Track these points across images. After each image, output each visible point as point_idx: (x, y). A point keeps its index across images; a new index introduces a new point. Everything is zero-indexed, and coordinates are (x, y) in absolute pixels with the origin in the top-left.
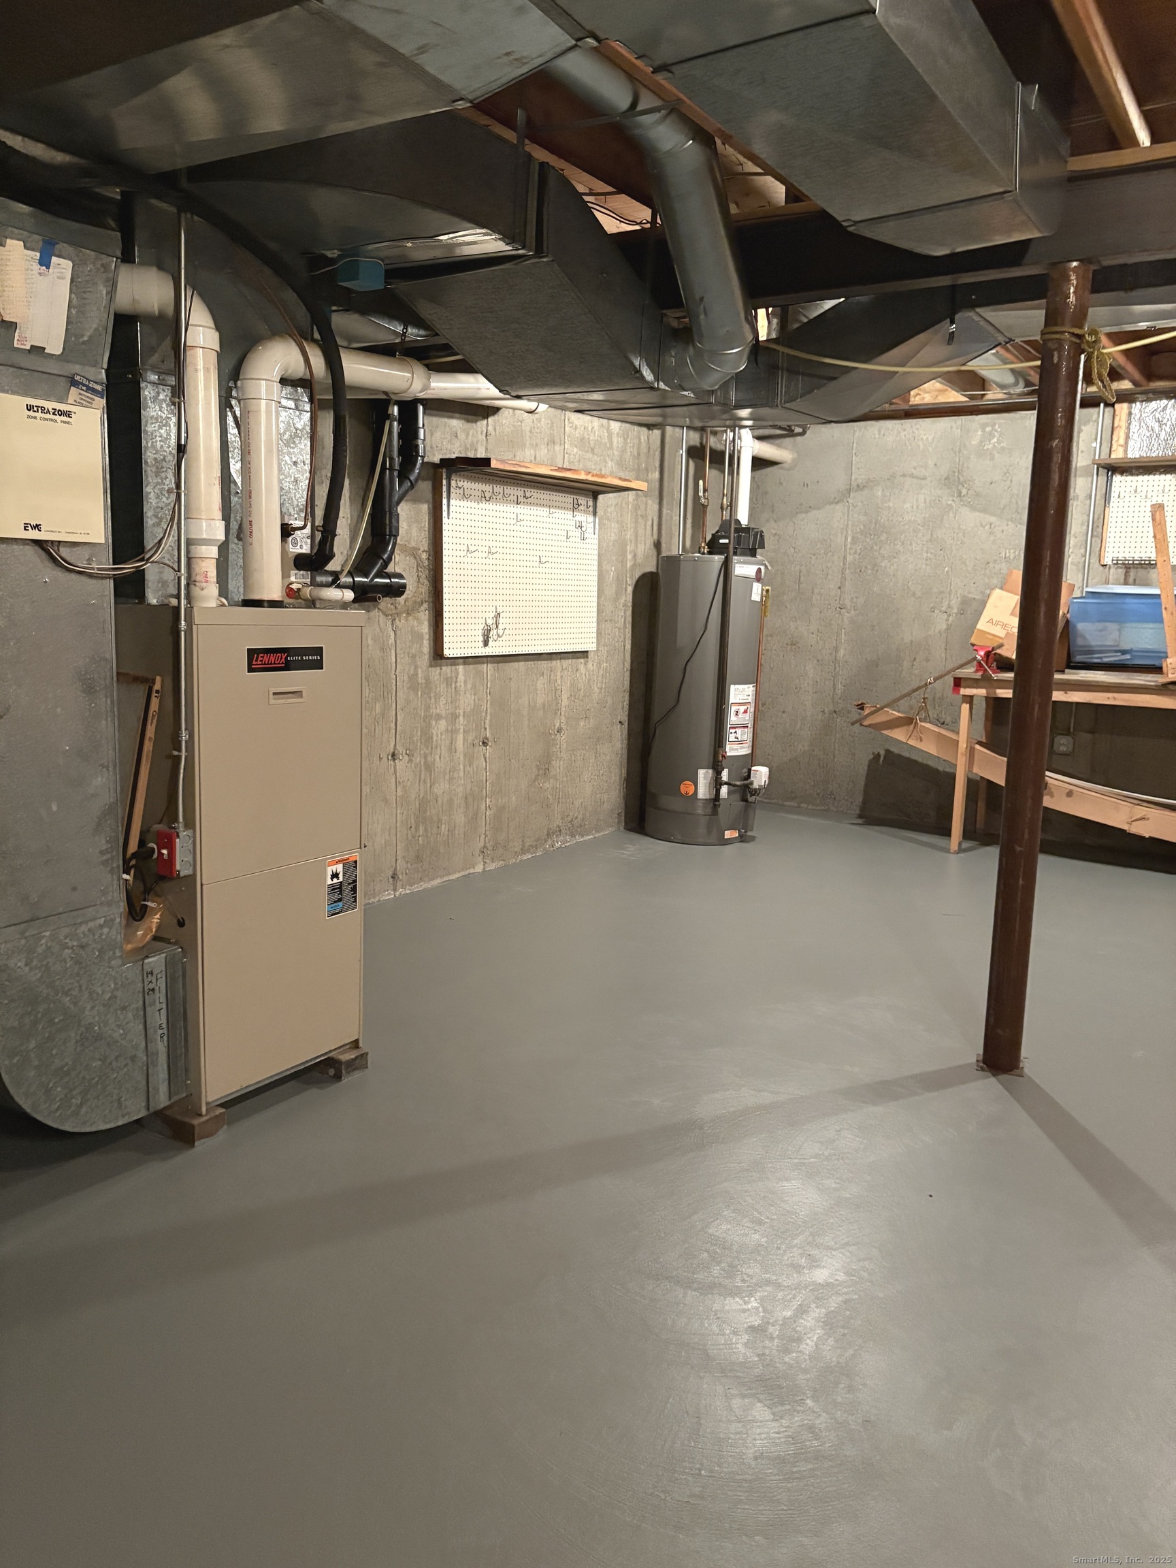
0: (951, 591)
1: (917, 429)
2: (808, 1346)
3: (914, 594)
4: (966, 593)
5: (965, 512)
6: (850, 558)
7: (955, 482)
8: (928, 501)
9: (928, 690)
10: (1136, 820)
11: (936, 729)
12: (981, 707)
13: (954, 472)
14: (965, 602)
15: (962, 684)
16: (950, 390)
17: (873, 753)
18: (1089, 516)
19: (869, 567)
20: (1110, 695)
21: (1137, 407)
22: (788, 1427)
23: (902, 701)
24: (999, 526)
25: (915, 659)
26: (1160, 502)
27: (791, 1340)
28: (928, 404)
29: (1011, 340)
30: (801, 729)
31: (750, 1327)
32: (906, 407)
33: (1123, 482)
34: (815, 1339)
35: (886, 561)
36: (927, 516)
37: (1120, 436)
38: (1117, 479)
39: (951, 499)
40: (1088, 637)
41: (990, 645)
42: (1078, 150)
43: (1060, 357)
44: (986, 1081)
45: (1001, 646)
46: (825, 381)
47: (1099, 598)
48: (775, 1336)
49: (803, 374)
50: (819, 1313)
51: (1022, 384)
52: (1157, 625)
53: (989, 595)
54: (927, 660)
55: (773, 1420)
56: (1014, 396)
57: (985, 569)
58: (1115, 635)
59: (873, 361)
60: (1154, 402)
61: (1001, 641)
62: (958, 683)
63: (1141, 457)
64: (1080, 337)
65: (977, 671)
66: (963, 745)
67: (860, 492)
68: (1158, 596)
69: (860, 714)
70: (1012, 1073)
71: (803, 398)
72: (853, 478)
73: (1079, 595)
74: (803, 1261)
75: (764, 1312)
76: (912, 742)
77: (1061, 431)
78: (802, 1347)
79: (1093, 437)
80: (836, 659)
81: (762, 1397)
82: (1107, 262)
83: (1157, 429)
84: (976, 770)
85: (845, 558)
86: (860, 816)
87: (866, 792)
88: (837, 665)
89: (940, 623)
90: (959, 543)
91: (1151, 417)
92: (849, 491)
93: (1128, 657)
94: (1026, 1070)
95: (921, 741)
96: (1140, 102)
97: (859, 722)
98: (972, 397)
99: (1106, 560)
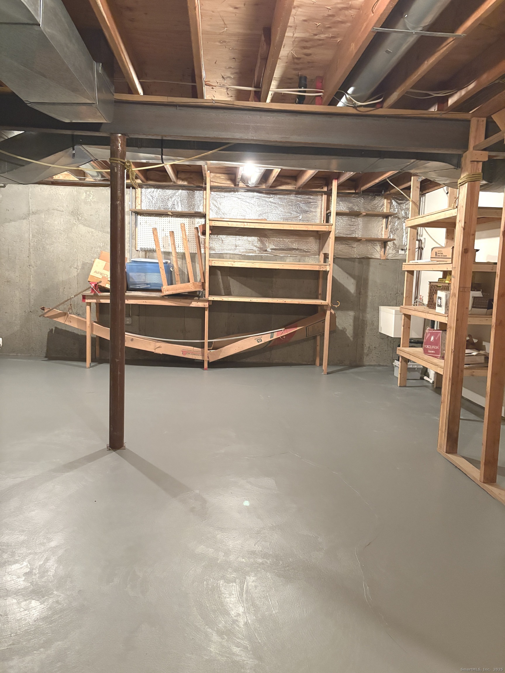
0: (78, 259)
1: (58, 190)
2: (51, 573)
3: (62, 260)
4: (84, 260)
5: (81, 226)
6: (32, 244)
7: (75, 213)
8: (65, 221)
9: (72, 301)
10: (157, 348)
11: (76, 317)
12: (94, 307)
13: (75, 209)
14: (84, 264)
15: (86, 298)
16: (70, 174)
17: (50, 329)
18: (130, 231)
19: (41, 248)
20: (144, 301)
21: (143, 190)
22: (48, 605)
23: (60, 306)
24: (95, 233)
25: (65, 288)
26: (155, 227)
27: (44, 572)
28: (61, 180)
29: (97, 159)
30: (15, 320)
31: (25, 573)
32: (52, 180)
33: (141, 218)
34: (54, 568)
35: (49, 246)
36: (65, 227)
37: (138, 200)
38: (139, 217)
39: (75, 220)
40: (134, 278)
41: (96, 281)
42: (117, 91)
43: (117, 170)
44: (111, 454)
45: (101, 282)
46: (19, 166)
47: (137, 263)
48: (36, 573)
49: (8, 162)
50: (55, 558)
51: (100, 176)
52: (158, 274)
53: (94, 261)
54: (70, 288)
55: (41, 604)
56: (97, 181)
57: (91, 250)
58: (144, 277)
59: (40, 161)
60: (149, 189)
61: (100, 280)
62: (84, 297)
63: (147, 209)
64: (124, 163)
65: (92, 292)
66: (88, 323)
67: (34, 215)
68: (158, 263)
69: (42, 312)
70: (121, 449)
71: (8, 173)
72: (30, 208)
73: (129, 262)
74: (45, 541)
75: (30, 565)
76: (67, 323)
77: (120, 198)
78: (49, 573)
79: (129, 200)
80: (29, 288)
81: (34, 598)
82: (132, 136)
83: (151, 199)
84: (94, 333)
85: (29, 244)
86: (46, 357)
87: (48, 346)
88: (30, 291)
89: (74, 273)
90: (79, 239)
91: (149, 194)
92: (29, 214)
93: (149, 286)
94: (126, 447)
95: (71, 322)
96: (139, 78)
97: (43, 315)
98: (80, 179)
99: (138, 248)
